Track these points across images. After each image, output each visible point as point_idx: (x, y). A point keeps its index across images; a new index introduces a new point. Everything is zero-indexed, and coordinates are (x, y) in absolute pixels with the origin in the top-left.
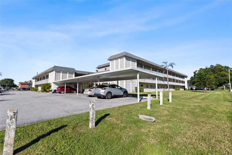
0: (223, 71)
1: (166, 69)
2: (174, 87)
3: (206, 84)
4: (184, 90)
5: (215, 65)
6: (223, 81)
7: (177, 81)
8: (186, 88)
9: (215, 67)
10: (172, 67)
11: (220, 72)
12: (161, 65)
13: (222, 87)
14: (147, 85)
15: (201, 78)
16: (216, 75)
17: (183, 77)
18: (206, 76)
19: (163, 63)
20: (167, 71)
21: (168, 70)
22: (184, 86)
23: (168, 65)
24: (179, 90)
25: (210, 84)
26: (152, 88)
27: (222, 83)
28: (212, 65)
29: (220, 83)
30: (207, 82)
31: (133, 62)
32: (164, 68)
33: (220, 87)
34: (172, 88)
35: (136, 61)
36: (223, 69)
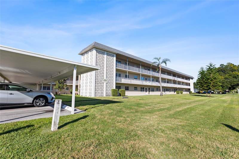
0: (235, 71)
1: (159, 66)
2: (175, 90)
3: (210, 86)
4: (190, 93)
5: (225, 64)
6: (236, 83)
7: (179, 83)
8: (191, 91)
9: (226, 66)
10: (166, 63)
11: (232, 72)
12: (153, 61)
13: (235, 90)
14: (135, 88)
15: (204, 78)
16: (227, 76)
17: (188, 78)
18: (210, 75)
19: (156, 58)
20: (160, 70)
21: (160, 68)
22: (189, 89)
23: (161, 62)
24: (182, 93)
25: (215, 86)
26: (143, 91)
27: (234, 86)
28: (223, 64)
29: (231, 86)
30: (211, 83)
31: (109, 57)
32: (157, 66)
33: (233, 91)
34: (172, 91)
35: (115, 55)
36: (236, 68)
